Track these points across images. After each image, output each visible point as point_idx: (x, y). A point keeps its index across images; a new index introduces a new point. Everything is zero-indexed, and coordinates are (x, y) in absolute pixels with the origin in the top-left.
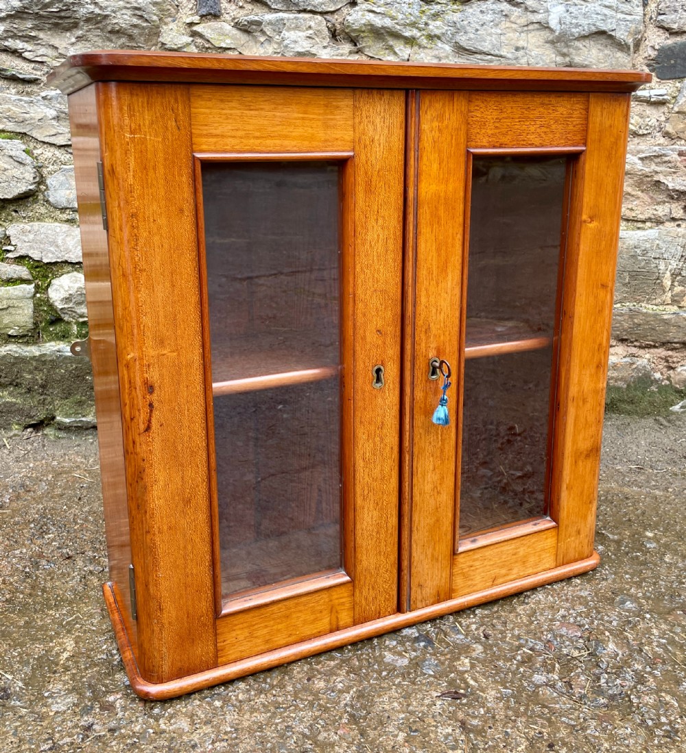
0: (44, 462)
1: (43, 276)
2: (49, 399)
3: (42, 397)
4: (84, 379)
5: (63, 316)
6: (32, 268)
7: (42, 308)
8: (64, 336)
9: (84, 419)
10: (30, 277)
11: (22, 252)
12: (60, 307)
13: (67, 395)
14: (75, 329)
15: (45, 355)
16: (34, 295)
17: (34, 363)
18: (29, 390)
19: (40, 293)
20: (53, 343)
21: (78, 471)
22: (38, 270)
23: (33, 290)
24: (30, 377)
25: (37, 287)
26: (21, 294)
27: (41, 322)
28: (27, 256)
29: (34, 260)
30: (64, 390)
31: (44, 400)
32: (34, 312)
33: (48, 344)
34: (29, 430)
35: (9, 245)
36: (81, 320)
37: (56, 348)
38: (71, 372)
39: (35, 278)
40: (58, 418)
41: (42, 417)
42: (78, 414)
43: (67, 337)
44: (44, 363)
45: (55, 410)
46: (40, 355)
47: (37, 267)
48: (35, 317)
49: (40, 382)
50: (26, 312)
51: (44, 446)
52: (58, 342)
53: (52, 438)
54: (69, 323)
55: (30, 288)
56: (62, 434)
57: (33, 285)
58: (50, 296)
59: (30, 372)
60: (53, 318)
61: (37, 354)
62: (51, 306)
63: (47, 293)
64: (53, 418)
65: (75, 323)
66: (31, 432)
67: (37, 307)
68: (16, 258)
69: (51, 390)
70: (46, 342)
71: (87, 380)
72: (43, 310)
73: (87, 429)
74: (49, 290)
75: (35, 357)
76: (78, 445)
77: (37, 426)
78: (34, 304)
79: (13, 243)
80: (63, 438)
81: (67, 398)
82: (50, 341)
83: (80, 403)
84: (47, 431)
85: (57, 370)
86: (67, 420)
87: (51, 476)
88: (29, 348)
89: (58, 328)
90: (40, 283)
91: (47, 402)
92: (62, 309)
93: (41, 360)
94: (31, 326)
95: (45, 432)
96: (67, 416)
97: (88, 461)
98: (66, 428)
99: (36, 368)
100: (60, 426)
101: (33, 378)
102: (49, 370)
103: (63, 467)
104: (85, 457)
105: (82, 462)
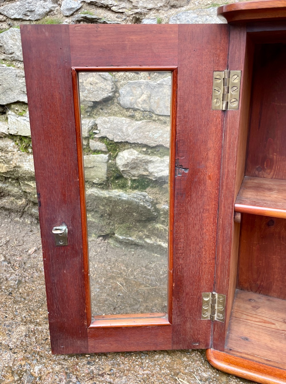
0: (103, 264)
1: (114, 150)
2: (112, 223)
3: (108, 221)
4: (132, 214)
5: (123, 175)
6: (108, 144)
7: (111, 169)
8: (123, 187)
9: (130, 238)
10: (106, 150)
11: (103, 135)
12: (122, 169)
13: (122, 222)
14: (129, 183)
15: (111, 197)
16: (108, 161)
17: (105, 201)
18: (102, 216)
19: (111, 160)
20: (116, 190)
21: (120, 279)
22: (111, 146)
23: (107, 158)
24: (103, 208)
25: (110, 156)
26: (100, 160)
27: (111, 177)
28: (106, 137)
29: (109, 140)
30: (120, 218)
31: (110, 222)
32: (107, 171)
33: (114, 191)
34: (101, 238)
35: (97, 129)
36: (133, 178)
37: (117, 194)
38: (125, 209)
39: (109, 151)
40: (116, 235)
41: (108, 232)
42: (127, 234)
43: (125, 187)
44: (111, 201)
45: (115, 230)
46: (109, 197)
47: (111, 144)
48: (107, 174)
49: (108, 212)
50: (103, 170)
51: (107, 251)
52: (119, 190)
53: (112, 245)
54: (126, 179)
55: (106, 156)
56: (118, 245)
57: (108, 155)
58: (117, 162)
59: (103, 206)
60: (118, 175)
61: (107, 196)
62: (117, 168)
63: (116, 160)
64: (114, 234)
65: (130, 180)
66: (101, 240)
67: (109, 167)
68: (100, 138)
69: (113, 218)
70: (113, 189)
71: (134, 215)
72: (112, 170)
73: (132, 245)
74: (117, 158)
75: (106, 197)
76: (125, 255)
77: (105, 237)
78: (107, 166)
79: (99, 129)
80: (118, 247)
81: (122, 224)
82: (115, 188)
83: (129, 228)
85: (118, 207)
86: (121, 237)
87: (103, 279)
88: (103, 192)
89: (120, 182)
90: (112, 154)
91: (111, 224)
92: (123, 171)
93: (109, 201)
94: (105, 179)
95: (109, 241)
96: (121, 234)
97: (128, 270)
98: (121, 242)
99: (106, 204)
100: (117, 240)
101: (104, 210)
102: (113, 206)
103: (113, 272)
104: (127, 266)
105: (124, 270)
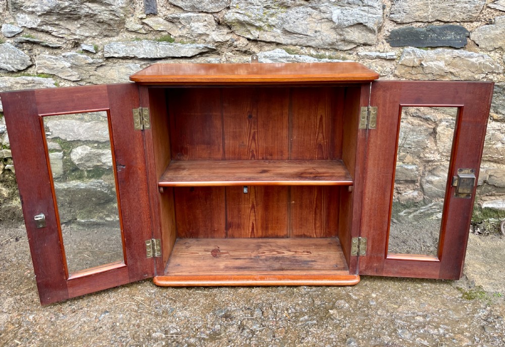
0: (69, 245)
1: (67, 147)
3: (69, 209)
4: (91, 200)
5: (79, 167)
6: (61, 143)
8: (80, 178)
9: (91, 220)
10: (60, 149)
11: (56, 135)
12: (77, 163)
13: (83, 207)
14: (86, 173)
15: (70, 188)
16: (63, 157)
17: (64, 192)
19: (66, 156)
20: (74, 181)
21: (87, 253)
22: (64, 144)
23: (62, 155)
24: (63, 198)
25: (64, 153)
26: (55, 157)
27: (67, 171)
28: (59, 137)
29: (62, 140)
30: (81, 205)
31: (71, 210)
32: (63, 166)
33: (71, 182)
35: (49, 131)
36: (89, 169)
37: (75, 184)
38: (84, 196)
39: (63, 149)
40: (78, 219)
41: (70, 219)
42: (89, 217)
43: (82, 178)
44: (70, 192)
45: (77, 216)
46: (67, 188)
47: (64, 143)
48: (64, 168)
49: (68, 201)
50: (59, 166)
51: (71, 234)
52: (77, 181)
53: (75, 229)
54: (82, 171)
55: (61, 154)
56: (81, 228)
57: (62, 152)
58: (72, 158)
59: (62, 196)
60: (74, 168)
61: (66, 187)
62: (72, 163)
63: (70, 156)
64: (76, 219)
65: (86, 171)
66: (65, 227)
67: (65, 163)
68: (52, 138)
69: (74, 205)
70: (70, 181)
71: (93, 200)
72: (68, 165)
73: (94, 225)
74: (71, 154)
75: (65, 189)
76: (89, 234)
77: (68, 223)
78: (63, 162)
79: (51, 131)
80: (81, 230)
81: (82, 209)
82: (73, 180)
83: (90, 212)
84: (73, 225)
85: (77, 195)
86: (83, 221)
87: (72, 255)
88: (61, 184)
89: (77, 173)
90: (66, 151)
91: (72, 211)
92: (78, 164)
93: (68, 191)
94: (62, 173)
96: (83, 218)
97: (93, 245)
98: (83, 225)
99: (65, 194)
100: (80, 224)
101: (64, 199)
102: (72, 195)
103: (79, 249)
104: (91, 242)
105: (90, 246)
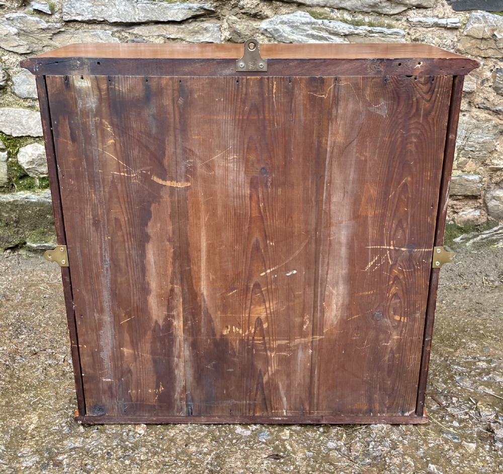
0: (19, 276)
1: (13, 146)
2: (21, 231)
3: (16, 229)
4: (45, 217)
5: (28, 173)
6: (5, 140)
7: (13, 168)
8: (30, 187)
9: (46, 244)
10: (4, 147)
12: (26, 168)
13: (34, 227)
14: (38, 182)
15: (17, 200)
16: (8, 159)
17: (10, 206)
18: (7, 224)
19: (11, 157)
20: (22, 192)
21: (43, 285)
22: (9, 141)
23: (7, 156)
24: (7, 215)
25: (9, 153)
27: (13, 178)
28: (1, 132)
29: (6, 135)
30: (31, 224)
31: (18, 231)
32: (8, 171)
33: (19, 193)
34: (8, 251)
36: (42, 176)
37: (24, 196)
38: (36, 212)
39: (7, 147)
40: (28, 244)
41: (17, 242)
42: (42, 241)
43: (33, 188)
44: (17, 206)
45: (26, 238)
46: (14, 201)
47: (8, 139)
48: (8, 174)
49: (14, 219)
50: (2, 171)
51: (19, 263)
52: (26, 191)
53: (24, 257)
54: (33, 178)
55: (4, 154)
56: (32, 255)
57: (6, 152)
58: (19, 160)
59: (7, 212)
60: (21, 175)
61: (12, 200)
62: (20, 167)
63: (17, 157)
64: (25, 243)
65: (38, 178)
66: (10, 253)
67: (10, 167)
69: (22, 225)
70: (17, 191)
71: (47, 218)
72: (14, 169)
74: (18, 155)
75: (10, 202)
76: (43, 263)
77: (14, 248)
78: (7, 166)
80: (32, 257)
81: (34, 230)
82: (20, 190)
83: (43, 233)
84: (21, 252)
85: (26, 211)
86: (35, 245)
87: (24, 288)
88: (5, 196)
89: (26, 182)
90: (11, 150)
92: (28, 169)
93: (14, 205)
94: (6, 180)
95: (20, 253)
96: (34, 242)
97: (50, 276)
98: (34, 251)
99: (11, 210)
100: (31, 250)
101: (9, 216)
102: (20, 212)
103: (32, 281)
104: (48, 272)
105: (45, 277)
